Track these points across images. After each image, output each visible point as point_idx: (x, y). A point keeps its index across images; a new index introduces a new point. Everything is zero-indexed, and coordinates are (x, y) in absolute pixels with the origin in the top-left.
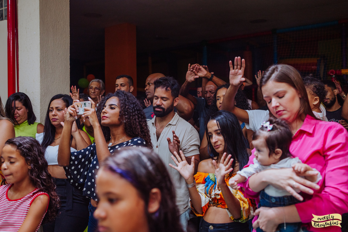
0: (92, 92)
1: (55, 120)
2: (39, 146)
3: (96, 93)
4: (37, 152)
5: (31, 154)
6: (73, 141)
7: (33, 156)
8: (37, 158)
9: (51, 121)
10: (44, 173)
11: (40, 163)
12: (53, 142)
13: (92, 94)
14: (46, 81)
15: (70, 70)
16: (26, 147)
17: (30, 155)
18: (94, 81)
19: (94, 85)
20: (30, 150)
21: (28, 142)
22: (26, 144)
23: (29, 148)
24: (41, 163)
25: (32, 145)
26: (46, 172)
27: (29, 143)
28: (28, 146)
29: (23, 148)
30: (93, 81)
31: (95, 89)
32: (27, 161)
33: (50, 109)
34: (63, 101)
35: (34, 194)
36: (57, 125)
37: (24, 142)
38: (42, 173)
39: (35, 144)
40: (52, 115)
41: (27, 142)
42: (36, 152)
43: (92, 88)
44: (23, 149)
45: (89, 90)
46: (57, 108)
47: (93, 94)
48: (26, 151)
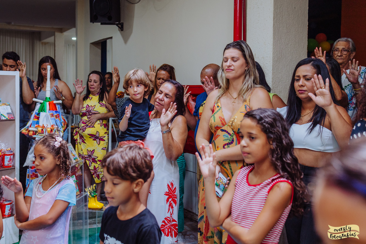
0: (337, 56)
1: (302, 92)
2: (283, 121)
3: (344, 56)
4: (281, 128)
5: (274, 130)
6: (326, 119)
7: (276, 133)
8: (281, 136)
9: (297, 93)
10: (289, 156)
11: (284, 142)
12: (299, 119)
13: (338, 57)
14: (279, 43)
15: (308, 27)
16: (267, 121)
17: (273, 132)
18: (341, 41)
19: (340, 46)
20: (272, 125)
21: (270, 115)
22: (267, 118)
23: (271, 123)
24: (286, 143)
25: (274, 119)
26: (291, 155)
27: (270, 117)
28: (270, 121)
29: (264, 122)
30: (339, 41)
31: (341, 51)
32: (268, 138)
33: (296, 77)
34: (313, 68)
35: (273, 180)
36: (306, 98)
37: (265, 116)
38: (286, 154)
39: (279, 118)
40: (299, 86)
41: (268, 116)
42: (279, 128)
43: (337, 50)
44: (264, 124)
45: (333, 52)
46: (304, 76)
47: (340, 58)
48: (268, 126)
